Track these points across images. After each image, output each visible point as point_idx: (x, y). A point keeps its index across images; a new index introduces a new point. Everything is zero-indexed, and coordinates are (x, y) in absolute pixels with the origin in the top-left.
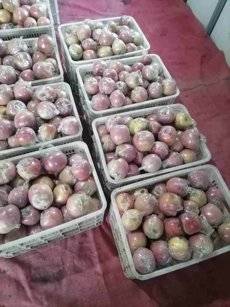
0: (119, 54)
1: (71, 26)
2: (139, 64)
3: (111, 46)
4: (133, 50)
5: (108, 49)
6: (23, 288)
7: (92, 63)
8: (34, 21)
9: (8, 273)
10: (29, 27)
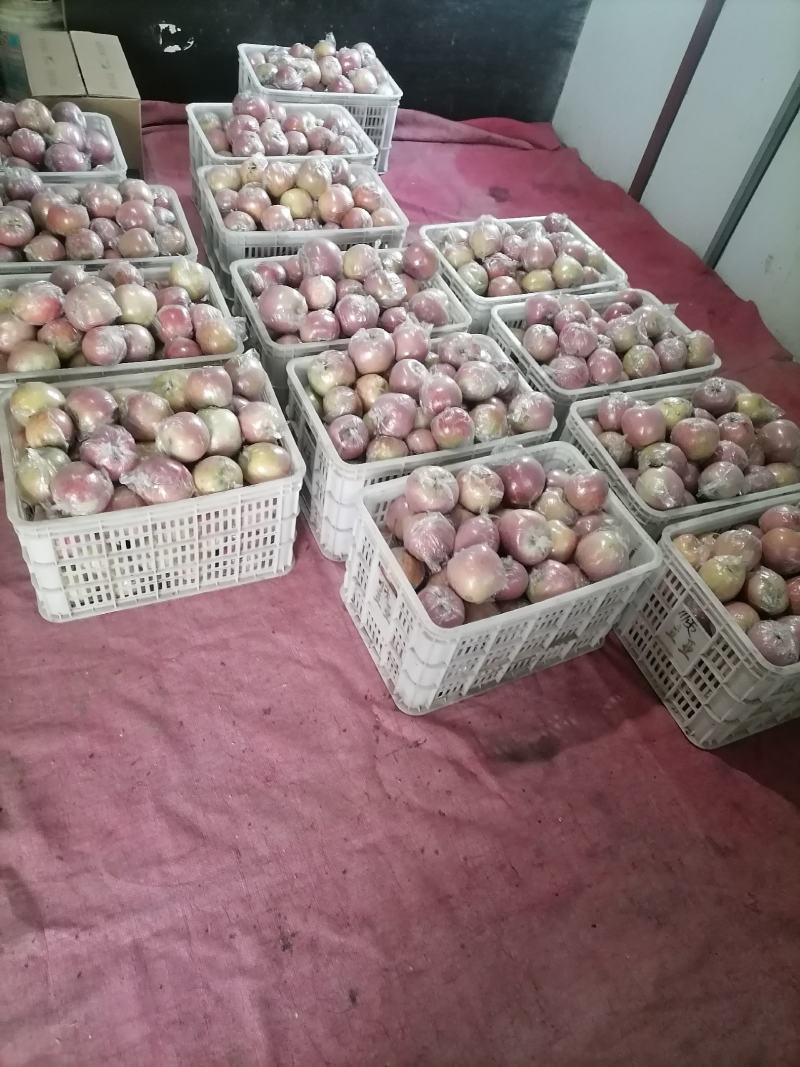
0: (570, 287)
1: (447, 229)
2: (620, 304)
3: (551, 269)
4: (595, 280)
5: (546, 274)
6: (474, 775)
7: (523, 300)
8: (365, 214)
9: (427, 746)
10: (361, 227)
